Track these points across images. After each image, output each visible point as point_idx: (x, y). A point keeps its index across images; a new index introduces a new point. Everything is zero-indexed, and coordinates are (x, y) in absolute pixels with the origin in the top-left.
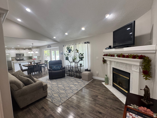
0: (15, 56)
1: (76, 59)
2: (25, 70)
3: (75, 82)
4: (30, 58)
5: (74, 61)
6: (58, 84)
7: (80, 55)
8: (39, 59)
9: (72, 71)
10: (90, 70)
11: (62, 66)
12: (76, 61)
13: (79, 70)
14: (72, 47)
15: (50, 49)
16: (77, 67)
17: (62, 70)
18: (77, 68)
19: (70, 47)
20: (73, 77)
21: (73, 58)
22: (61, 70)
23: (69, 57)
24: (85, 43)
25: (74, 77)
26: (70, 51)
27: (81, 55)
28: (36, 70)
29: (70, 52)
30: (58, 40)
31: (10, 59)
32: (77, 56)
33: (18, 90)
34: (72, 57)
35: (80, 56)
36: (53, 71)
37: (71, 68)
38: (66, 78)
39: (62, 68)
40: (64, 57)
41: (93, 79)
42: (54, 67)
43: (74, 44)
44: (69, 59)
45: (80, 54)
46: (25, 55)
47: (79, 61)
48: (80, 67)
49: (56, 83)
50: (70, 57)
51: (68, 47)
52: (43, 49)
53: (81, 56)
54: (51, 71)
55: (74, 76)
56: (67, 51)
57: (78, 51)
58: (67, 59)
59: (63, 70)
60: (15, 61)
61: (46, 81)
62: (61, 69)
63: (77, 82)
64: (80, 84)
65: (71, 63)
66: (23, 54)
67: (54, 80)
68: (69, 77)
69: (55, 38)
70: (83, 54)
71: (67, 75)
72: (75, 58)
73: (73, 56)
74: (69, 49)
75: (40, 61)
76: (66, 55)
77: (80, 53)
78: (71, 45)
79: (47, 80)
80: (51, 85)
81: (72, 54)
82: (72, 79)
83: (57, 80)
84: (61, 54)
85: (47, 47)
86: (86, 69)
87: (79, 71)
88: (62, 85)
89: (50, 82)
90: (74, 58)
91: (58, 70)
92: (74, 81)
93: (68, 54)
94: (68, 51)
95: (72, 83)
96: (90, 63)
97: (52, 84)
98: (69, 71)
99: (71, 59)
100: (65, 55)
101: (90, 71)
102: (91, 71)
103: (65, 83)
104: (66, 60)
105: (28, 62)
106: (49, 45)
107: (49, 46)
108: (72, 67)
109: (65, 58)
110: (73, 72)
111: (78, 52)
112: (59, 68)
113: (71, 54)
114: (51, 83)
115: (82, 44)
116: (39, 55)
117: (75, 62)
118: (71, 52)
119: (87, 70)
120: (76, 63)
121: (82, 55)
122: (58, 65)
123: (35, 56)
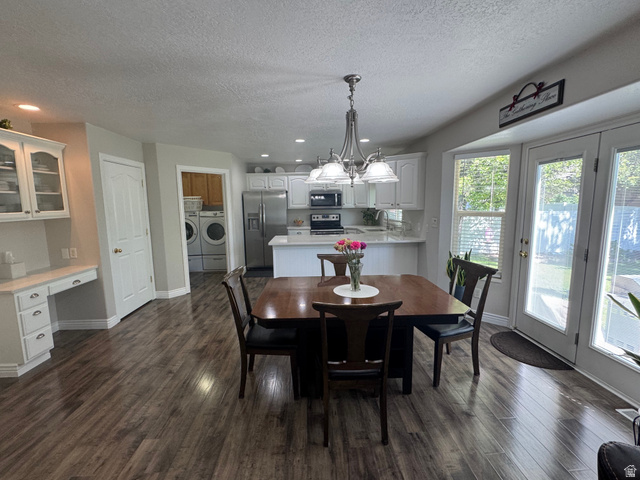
0: (305, 204)
4: (370, 217)
31: (283, 217)
46: (348, 202)
66: (340, 195)
75: (419, 245)
116: (414, 205)
123: (395, 206)
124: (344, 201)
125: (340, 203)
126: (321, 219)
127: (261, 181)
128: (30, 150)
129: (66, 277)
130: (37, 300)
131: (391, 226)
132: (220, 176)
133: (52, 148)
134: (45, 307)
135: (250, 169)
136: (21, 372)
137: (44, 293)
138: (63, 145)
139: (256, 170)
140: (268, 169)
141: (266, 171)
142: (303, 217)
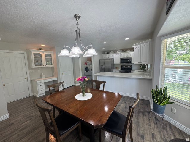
0: (119, 62)
66: (131, 59)
124: (133, 61)
125: (131, 62)
126: (125, 67)
127: (106, 56)
128: (45, 53)
129: (49, 79)
130: (41, 83)
133: (50, 53)
134: (43, 85)
136: (38, 96)
137: (43, 82)
138: (52, 52)
139: (105, 53)
140: (108, 52)
142: (119, 66)
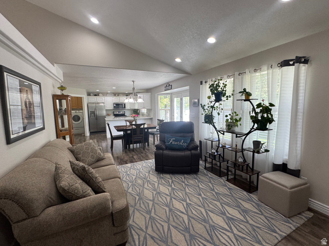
0: (112, 108)
1: (239, 123)
2: (118, 138)
3: (228, 205)
4: (136, 112)
5: (231, 127)
6: (172, 195)
7: (258, 110)
8: (149, 115)
9: (221, 159)
10: (299, 171)
11: (192, 140)
12: (237, 129)
13: (250, 161)
14: (228, 84)
15: (172, 93)
16: (242, 152)
17: (190, 150)
18: (239, 154)
19: (221, 85)
20: (223, 180)
21: (227, 120)
22: (188, 153)
23: (215, 113)
24: (286, 63)
25: (228, 180)
26: (219, 96)
27: (261, 111)
28: (136, 140)
29: (218, 99)
30: (188, 68)
31: (104, 113)
32: (243, 112)
33: (25, 220)
34: (227, 116)
35: (257, 113)
36: (166, 152)
37: (220, 150)
38: (200, 176)
39: (191, 146)
40: (200, 114)
41: (310, 210)
42: (172, 141)
43: (237, 73)
44: (214, 121)
45: (259, 105)
46: (128, 107)
47: (250, 132)
48: (254, 152)
49: (170, 188)
50: (219, 114)
51: (213, 85)
52: (156, 95)
53: (260, 115)
54: (161, 151)
55: (227, 175)
56: (209, 98)
57: (248, 95)
58: (209, 119)
59: (193, 152)
60: (112, 117)
61: (147, 174)
62: (187, 149)
63: (238, 207)
64: (251, 222)
65: (221, 136)
66: (125, 105)
67: (168, 176)
68: (210, 174)
69: (178, 60)
70: (271, 105)
71: (205, 168)
72: (237, 121)
73: (230, 112)
74: (217, 89)
75: (151, 119)
76: (206, 107)
77: (255, 103)
78: (225, 77)
79: (151, 173)
80: (155, 193)
81: (227, 105)
82: (222, 186)
83: (174, 179)
84: (195, 104)
85: (164, 89)
86: (279, 162)
87: (248, 165)
88: (185, 203)
89: (156, 179)
90: (231, 119)
91: (180, 149)
92: (225, 195)
93: (212, 107)
94: (213, 98)
95: (218, 204)
96: (299, 143)
97: (158, 191)
98: (213, 156)
99: (220, 122)
100: (203, 108)
101: (296, 173)
102: (302, 173)
103: (195, 200)
104: (206, 122)
105: (126, 121)
106: (168, 83)
107: (168, 86)
108: (224, 147)
109: (202, 118)
110: (224, 161)
111: (249, 100)
112: (183, 144)
113: (222, 107)
114: (156, 184)
115: (271, 71)
116: (149, 108)
117: (233, 132)
118: (224, 98)
119: (282, 168)
120: (238, 135)
121: (267, 110)
122: (182, 134)
123: (144, 108)
124: (126, 106)
125: (125, 107)
126: (117, 113)
127: (93, 99)
131: (143, 115)
132: (81, 98)
135: (89, 94)
139: (91, 94)
140: (96, 95)
141: (95, 95)
142: (110, 113)
